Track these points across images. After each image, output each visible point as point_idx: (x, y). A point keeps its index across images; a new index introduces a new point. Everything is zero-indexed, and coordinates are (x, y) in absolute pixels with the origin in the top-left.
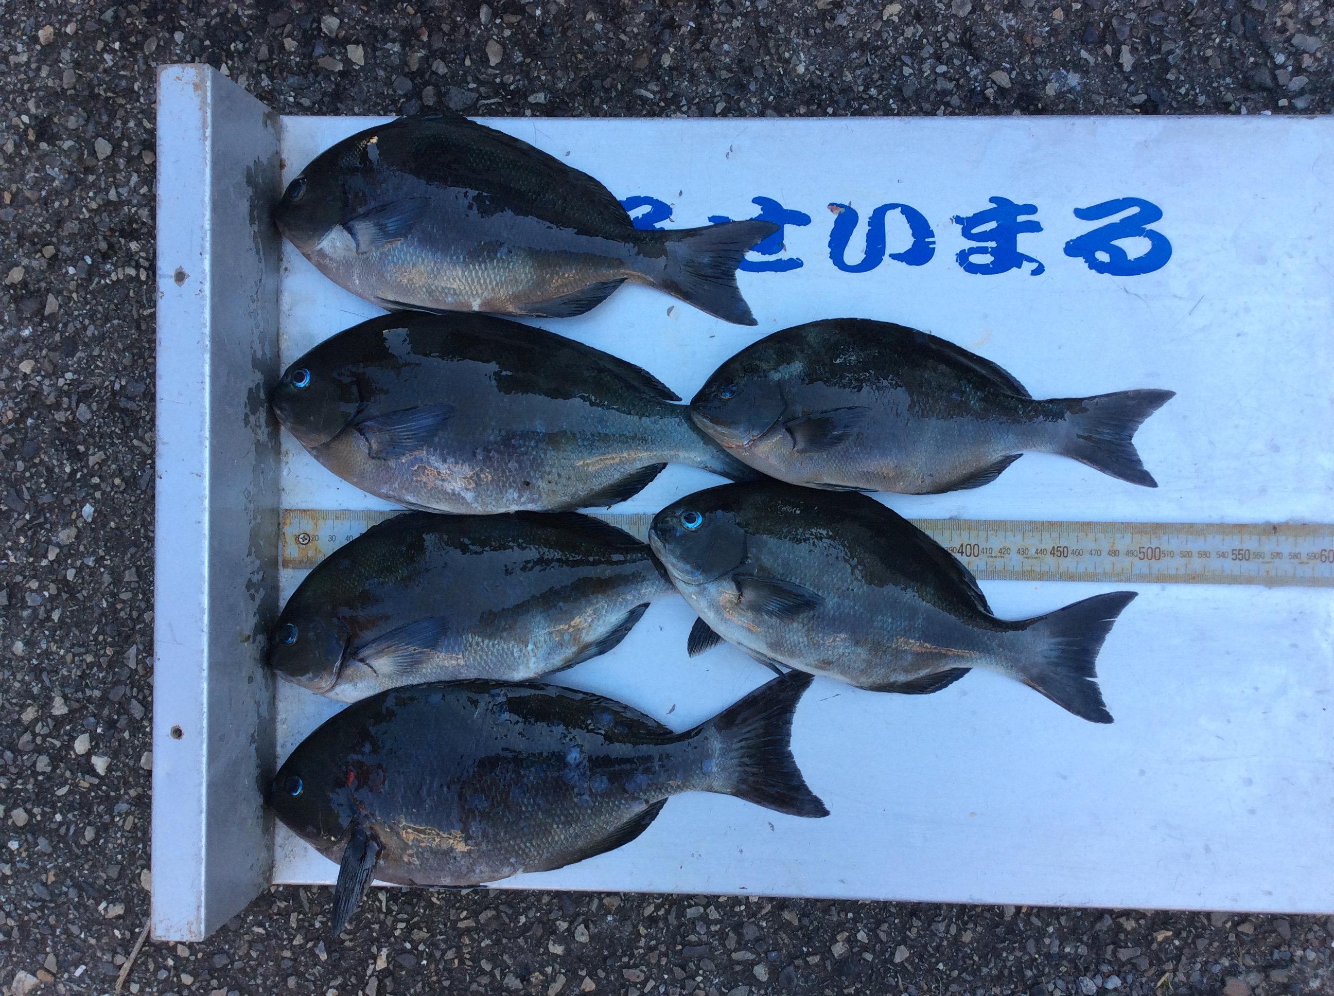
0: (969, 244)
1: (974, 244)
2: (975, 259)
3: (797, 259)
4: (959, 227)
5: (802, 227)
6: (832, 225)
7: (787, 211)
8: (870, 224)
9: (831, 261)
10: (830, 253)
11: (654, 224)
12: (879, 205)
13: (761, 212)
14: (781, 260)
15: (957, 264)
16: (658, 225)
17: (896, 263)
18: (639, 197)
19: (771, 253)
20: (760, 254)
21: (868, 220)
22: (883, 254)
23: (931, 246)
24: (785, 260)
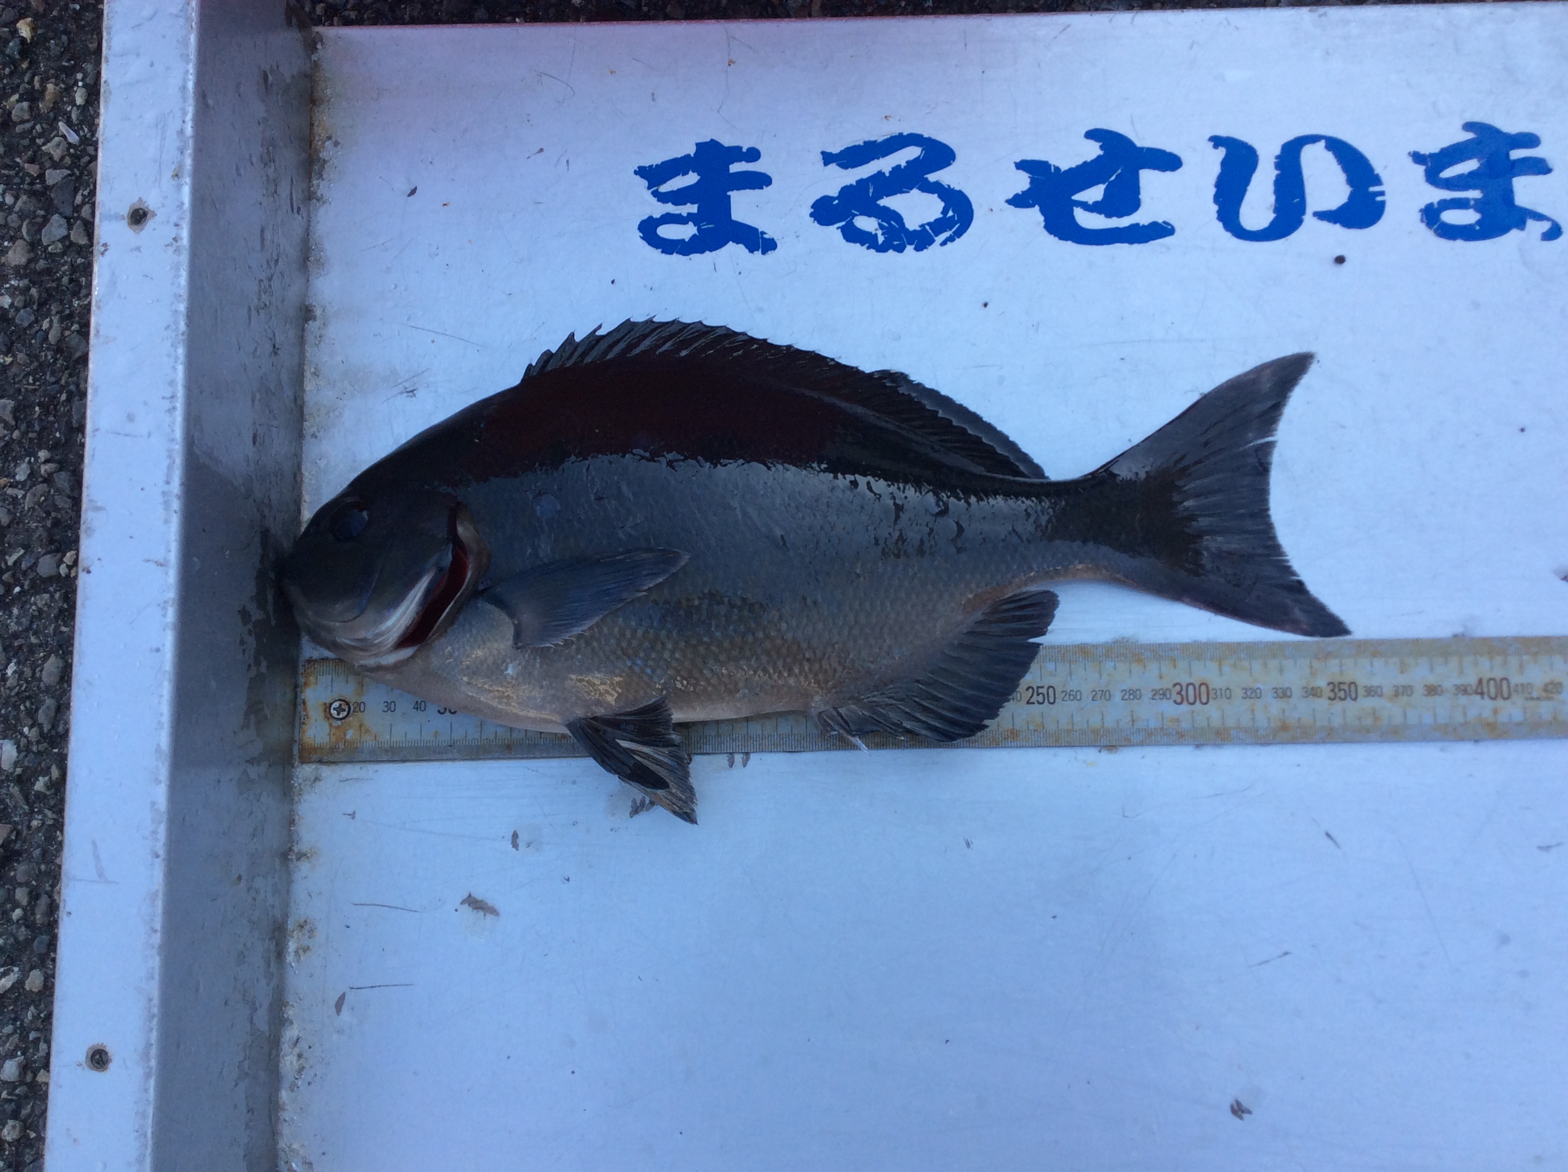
0: (1437, 195)
1: (1447, 195)
2: (1451, 217)
3: (1164, 222)
4: (1420, 169)
5: (1168, 173)
6: (1216, 170)
7: (1142, 149)
8: (1278, 166)
9: (1220, 225)
10: (1218, 212)
11: (926, 176)
12: (1290, 137)
13: (1101, 153)
14: (1138, 224)
15: (1423, 226)
16: (932, 177)
17: (1325, 225)
18: (901, 134)
19: (1120, 215)
20: (1103, 216)
21: (1274, 160)
22: (1303, 212)
23: (1379, 199)
24: (1144, 226)
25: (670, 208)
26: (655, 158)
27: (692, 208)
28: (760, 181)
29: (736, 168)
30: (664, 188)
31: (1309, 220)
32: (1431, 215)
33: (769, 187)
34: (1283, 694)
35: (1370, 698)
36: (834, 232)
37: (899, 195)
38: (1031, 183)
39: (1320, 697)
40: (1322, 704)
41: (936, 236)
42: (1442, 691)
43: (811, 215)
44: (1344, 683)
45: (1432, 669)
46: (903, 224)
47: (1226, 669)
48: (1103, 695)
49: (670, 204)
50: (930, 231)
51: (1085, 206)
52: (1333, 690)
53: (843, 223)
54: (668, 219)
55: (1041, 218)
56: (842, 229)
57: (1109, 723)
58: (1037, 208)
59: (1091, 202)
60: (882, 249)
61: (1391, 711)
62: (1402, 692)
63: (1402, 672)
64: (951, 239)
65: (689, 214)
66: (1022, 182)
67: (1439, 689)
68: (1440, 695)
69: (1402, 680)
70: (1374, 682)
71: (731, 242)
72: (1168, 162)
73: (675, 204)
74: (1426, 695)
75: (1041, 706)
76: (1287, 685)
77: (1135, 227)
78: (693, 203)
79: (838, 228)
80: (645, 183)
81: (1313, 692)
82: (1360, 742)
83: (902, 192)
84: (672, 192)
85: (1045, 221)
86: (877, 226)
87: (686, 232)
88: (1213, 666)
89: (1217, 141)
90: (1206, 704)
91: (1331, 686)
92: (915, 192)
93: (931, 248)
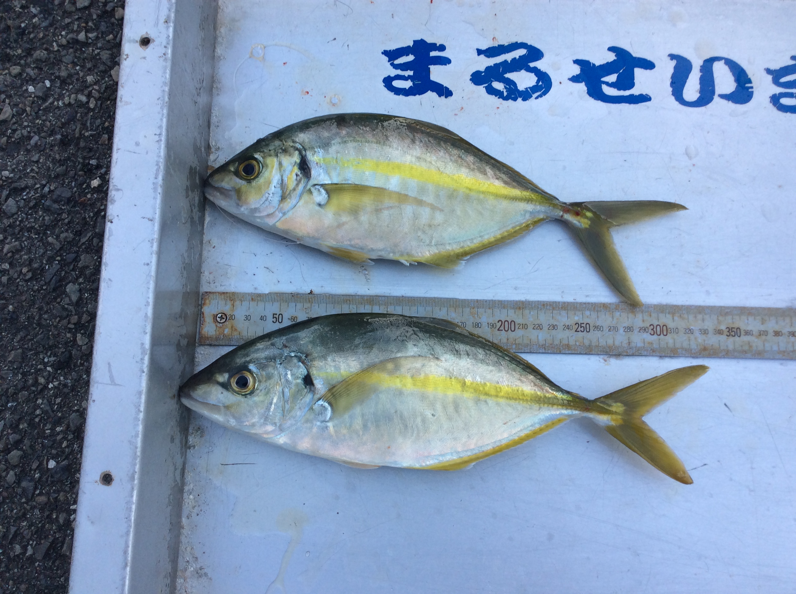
0: (778, 90)
1: (783, 90)
2: (785, 101)
3: (646, 94)
4: (770, 77)
5: (648, 71)
6: (671, 71)
7: (635, 58)
8: (701, 71)
9: (673, 98)
10: (672, 91)
11: (529, 64)
12: (707, 57)
13: (616, 58)
14: (633, 95)
15: (771, 104)
16: (532, 65)
17: (724, 102)
18: (517, 42)
19: (625, 90)
20: (616, 89)
21: (699, 68)
22: (714, 95)
23: (750, 90)
24: (636, 96)
25: (399, 72)
26: (392, 46)
27: (411, 73)
28: (446, 61)
29: (433, 54)
30: (397, 62)
31: (716, 98)
32: (775, 100)
33: (450, 65)
34: (705, 332)
35: (747, 336)
36: (481, 89)
37: (515, 72)
38: (581, 71)
39: (722, 334)
40: (723, 338)
41: (533, 94)
42: (782, 335)
43: (471, 80)
44: (734, 328)
45: (777, 323)
46: (517, 87)
47: (676, 318)
48: (613, 329)
49: (399, 70)
50: (530, 91)
51: (607, 84)
52: (728, 332)
53: (487, 85)
54: (398, 77)
55: (586, 89)
56: (486, 87)
57: (617, 343)
58: (584, 83)
59: (610, 82)
60: (506, 99)
61: (757, 343)
62: (762, 333)
63: (762, 324)
64: (540, 96)
65: (409, 76)
66: (576, 70)
67: (780, 333)
68: (781, 336)
69: (762, 328)
70: (749, 328)
71: (429, 91)
72: (648, 65)
73: (402, 70)
74: (774, 336)
75: (582, 333)
76: (706, 327)
77: (632, 96)
78: (411, 70)
79: (484, 87)
80: (387, 59)
81: (720, 332)
82: (742, 358)
83: (516, 71)
84: (401, 64)
85: (587, 90)
86: (504, 87)
87: (407, 84)
88: (669, 316)
89: (672, 57)
90: (666, 335)
91: (728, 330)
92: (523, 71)
93: (530, 100)
